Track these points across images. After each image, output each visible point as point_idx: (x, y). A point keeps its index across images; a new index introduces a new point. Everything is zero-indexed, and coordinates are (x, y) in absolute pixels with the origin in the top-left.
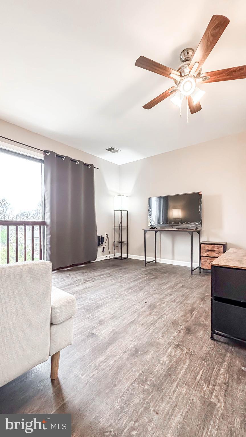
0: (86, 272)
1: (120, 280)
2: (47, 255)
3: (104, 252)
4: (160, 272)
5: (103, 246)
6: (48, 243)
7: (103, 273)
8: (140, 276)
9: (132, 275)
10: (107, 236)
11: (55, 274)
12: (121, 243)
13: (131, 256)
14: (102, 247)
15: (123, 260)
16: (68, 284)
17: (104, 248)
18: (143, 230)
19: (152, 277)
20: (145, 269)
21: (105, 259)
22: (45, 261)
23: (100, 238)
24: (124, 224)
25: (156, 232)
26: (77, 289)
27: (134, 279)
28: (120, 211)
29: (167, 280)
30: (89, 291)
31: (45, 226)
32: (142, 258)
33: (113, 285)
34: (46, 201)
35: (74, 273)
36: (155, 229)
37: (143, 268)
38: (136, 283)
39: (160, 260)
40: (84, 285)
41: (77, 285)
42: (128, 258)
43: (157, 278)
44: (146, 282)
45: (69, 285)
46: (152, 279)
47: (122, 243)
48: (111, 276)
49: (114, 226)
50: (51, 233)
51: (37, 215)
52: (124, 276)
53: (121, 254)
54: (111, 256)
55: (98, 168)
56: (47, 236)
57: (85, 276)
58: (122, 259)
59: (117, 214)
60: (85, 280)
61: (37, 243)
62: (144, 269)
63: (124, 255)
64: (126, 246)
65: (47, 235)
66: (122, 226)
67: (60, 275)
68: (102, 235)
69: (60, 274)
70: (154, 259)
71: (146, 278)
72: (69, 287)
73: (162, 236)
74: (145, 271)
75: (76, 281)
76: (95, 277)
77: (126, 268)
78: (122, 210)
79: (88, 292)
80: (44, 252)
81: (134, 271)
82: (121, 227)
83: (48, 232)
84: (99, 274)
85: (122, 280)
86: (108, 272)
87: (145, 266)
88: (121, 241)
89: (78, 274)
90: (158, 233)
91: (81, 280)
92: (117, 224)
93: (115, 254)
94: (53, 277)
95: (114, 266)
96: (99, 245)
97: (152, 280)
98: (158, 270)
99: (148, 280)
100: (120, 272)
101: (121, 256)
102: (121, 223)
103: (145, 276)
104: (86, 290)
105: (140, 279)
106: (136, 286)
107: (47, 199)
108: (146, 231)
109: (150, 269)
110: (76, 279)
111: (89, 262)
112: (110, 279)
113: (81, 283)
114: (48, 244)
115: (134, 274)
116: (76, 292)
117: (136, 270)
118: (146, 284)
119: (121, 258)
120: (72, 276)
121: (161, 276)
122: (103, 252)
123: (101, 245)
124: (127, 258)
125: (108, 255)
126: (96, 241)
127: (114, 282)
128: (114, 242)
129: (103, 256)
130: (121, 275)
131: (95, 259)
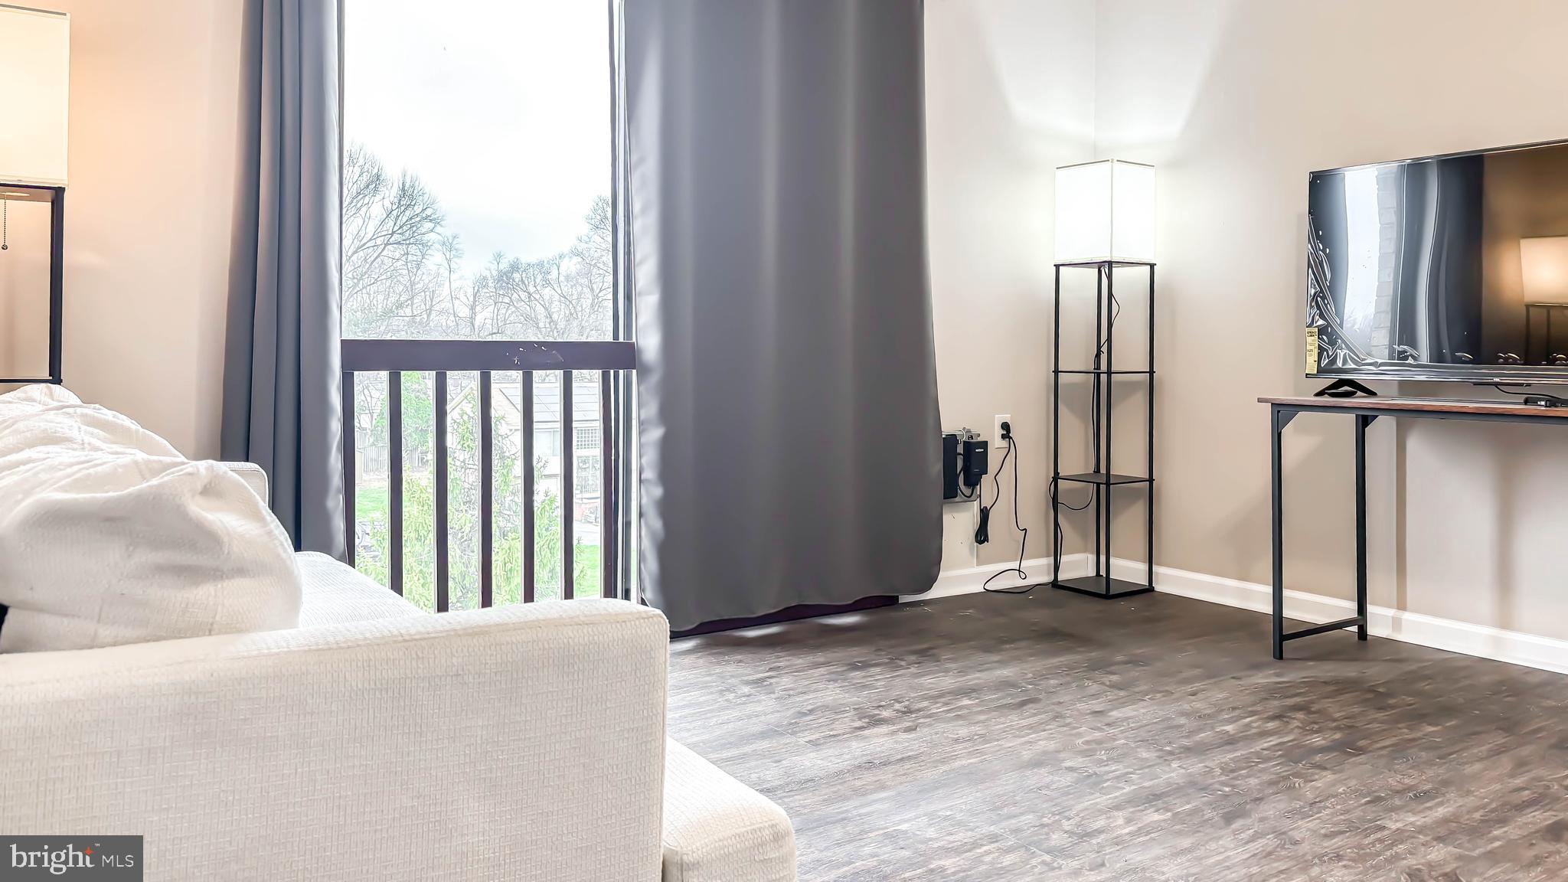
0: (865, 666)
1: (1087, 733)
2: (647, 544)
3: (986, 539)
4: (1393, 707)
5: (976, 504)
6: (649, 474)
7: (975, 678)
8: (1230, 721)
9: (1171, 710)
10: (1003, 437)
11: (688, 660)
12: (1103, 487)
13: (1172, 581)
14: (975, 507)
15: (1122, 604)
16: (758, 729)
17: (985, 514)
18: (1260, 400)
19: (1317, 740)
20: (1277, 675)
21: (991, 586)
22: (633, 605)
23: (960, 449)
24: (1129, 354)
25: (1364, 421)
26: (813, 762)
27: (1186, 742)
28: (1100, 265)
29: (1440, 771)
30: (883, 787)
31: (634, 371)
32: (1257, 598)
33: (1036, 763)
34: (637, 226)
35: (799, 661)
36: (1360, 400)
37: (1257, 667)
38: (1196, 766)
39: (1397, 623)
40: (854, 744)
41: (814, 743)
42: (1159, 587)
43: (1361, 751)
44: (1275, 769)
45: (763, 735)
46: (1322, 750)
47: (1108, 484)
48: (1030, 708)
49: (1056, 372)
50: (666, 414)
51: (585, 281)
52: (1114, 713)
53: (1103, 558)
54: (1037, 571)
56: (640, 433)
57: (863, 687)
58: (1107, 596)
59: (1081, 285)
60: (861, 713)
61: (589, 453)
62: (1264, 678)
63: (1128, 570)
64: (1139, 509)
65: (641, 423)
66: (1109, 373)
67: (718, 670)
68: (974, 431)
69: (719, 663)
70: (1347, 608)
71: (1274, 741)
72: (764, 745)
73: (1416, 444)
74: (1273, 692)
75: (805, 714)
76: (924, 698)
77: (1134, 662)
78: (1110, 264)
79: (875, 791)
80: (627, 525)
81: (1189, 688)
82: (1104, 378)
83: (652, 409)
84: (948, 682)
85: (1097, 735)
86: (1006, 672)
87: (1279, 655)
88: (1103, 470)
89: (822, 670)
90: (1382, 430)
91: (836, 710)
92: (1077, 355)
93: (1065, 559)
94: (673, 677)
95: (1054, 637)
96: (950, 493)
97: (1318, 758)
98: (1376, 696)
99: (1293, 754)
100: (1094, 688)
101: (1103, 572)
102: (1104, 349)
103: (1271, 725)
104: (868, 777)
105: (1231, 741)
106: (1194, 785)
107: (644, 211)
108: (1282, 413)
109: (1312, 684)
110: (809, 701)
111: (891, 601)
112: (1024, 722)
113: (839, 727)
114: (647, 480)
115: (1186, 707)
116: (807, 784)
117: (1209, 677)
118: (1272, 783)
119: (1104, 592)
120: (786, 681)
121: (1393, 740)
122: (980, 542)
123: (969, 498)
124: (1150, 589)
125: (1015, 565)
126: (936, 468)
127: (1044, 743)
128: (1056, 478)
129: (979, 563)
130: (1097, 705)
131: (928, 584)
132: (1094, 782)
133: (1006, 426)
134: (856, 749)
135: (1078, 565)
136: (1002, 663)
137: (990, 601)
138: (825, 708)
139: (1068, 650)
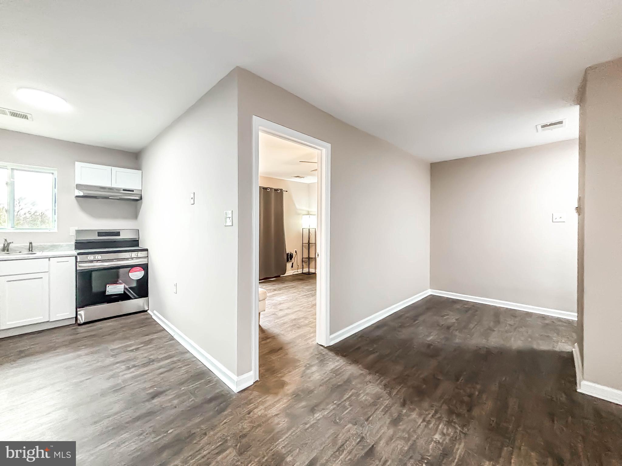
9: (311, 287)
10: (295, 253)
12: (309, 259)
14: (291, 263)
15: (311, 275)
17: (293, 264)
21: (294, 274)
23: (289, 255)
27: (311, 290)
30: (276, 296)
33: (294, 293)
41: (268, 293)
48: (294, 288)
49: (303, 243)
53: (309, 269)
54: (300, 271)
55: (287, 191)
57: (274, 287)
59: (306, 232)
60: (274, 289)
63: (312, 270)
64: (314, 262)
66: (310, 243)
68: (291, 252)
77: (309, 282)
78: (310, 229)
84: (285, 285)
85: (302, 290)
86: (293, 284)
88: (309, 257)
89: (270, 285)
92: (306, 241)
93: (304, 269)
95: (300, 280)
96: (288, 261)
101: (309, 271)
111: (279, 276)
119: (309, 273)
122: (292, 268)
123: (290, 261)
124: (315, 273)
125: (297, 270)
126: (286, 257)
127: (295, 291)
128: (303, 258)
129: (292, 270)
130: (302, 287)
131: (284, 274)
132: (299, 294)
133: (296, 251)
134: (273, 293)
135: (306, 270)
136: (293, 283)
137: (293, 276)
138: (270, 289)
139: (302, 281)
